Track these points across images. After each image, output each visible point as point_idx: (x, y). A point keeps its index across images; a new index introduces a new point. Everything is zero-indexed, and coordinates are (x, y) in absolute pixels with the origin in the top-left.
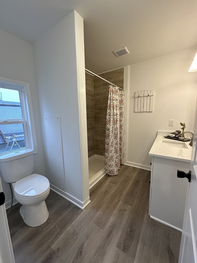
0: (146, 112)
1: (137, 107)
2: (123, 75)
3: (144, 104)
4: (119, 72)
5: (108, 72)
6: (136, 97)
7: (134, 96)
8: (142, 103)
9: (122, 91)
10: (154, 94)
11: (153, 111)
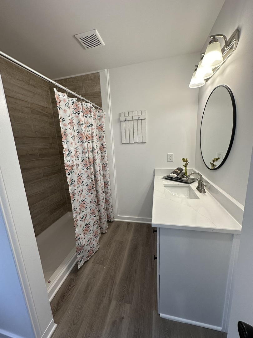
0: (138, 143)
1: (124, 135)
2: (99, 85)
3: (134, 132)
4: (91, 79)
5: (74, 77)
6: (122, 121)
7: (119, 119)
8: (131, 130)
9: (101, 111)
10: (147, 117)
11: (147, 141)
